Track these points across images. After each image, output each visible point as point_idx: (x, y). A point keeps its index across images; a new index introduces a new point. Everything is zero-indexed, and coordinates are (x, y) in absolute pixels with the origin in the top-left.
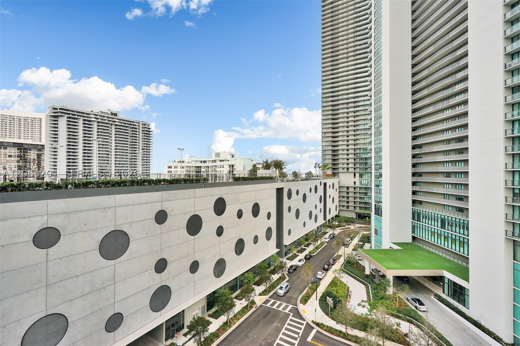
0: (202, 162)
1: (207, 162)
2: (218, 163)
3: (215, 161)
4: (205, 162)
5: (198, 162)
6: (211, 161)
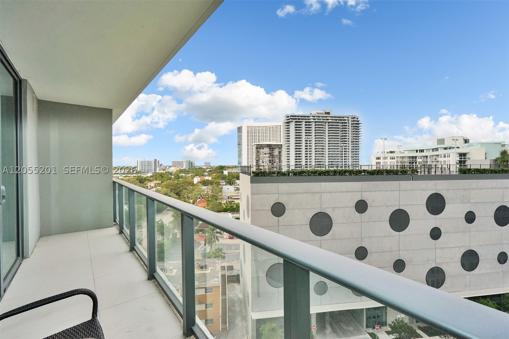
0: (418, 151)
1: (425, 151)
2: (441, 152)
3: (437, 149)
4: (422, 151)
5: (413, 151)
6: (431, 150)
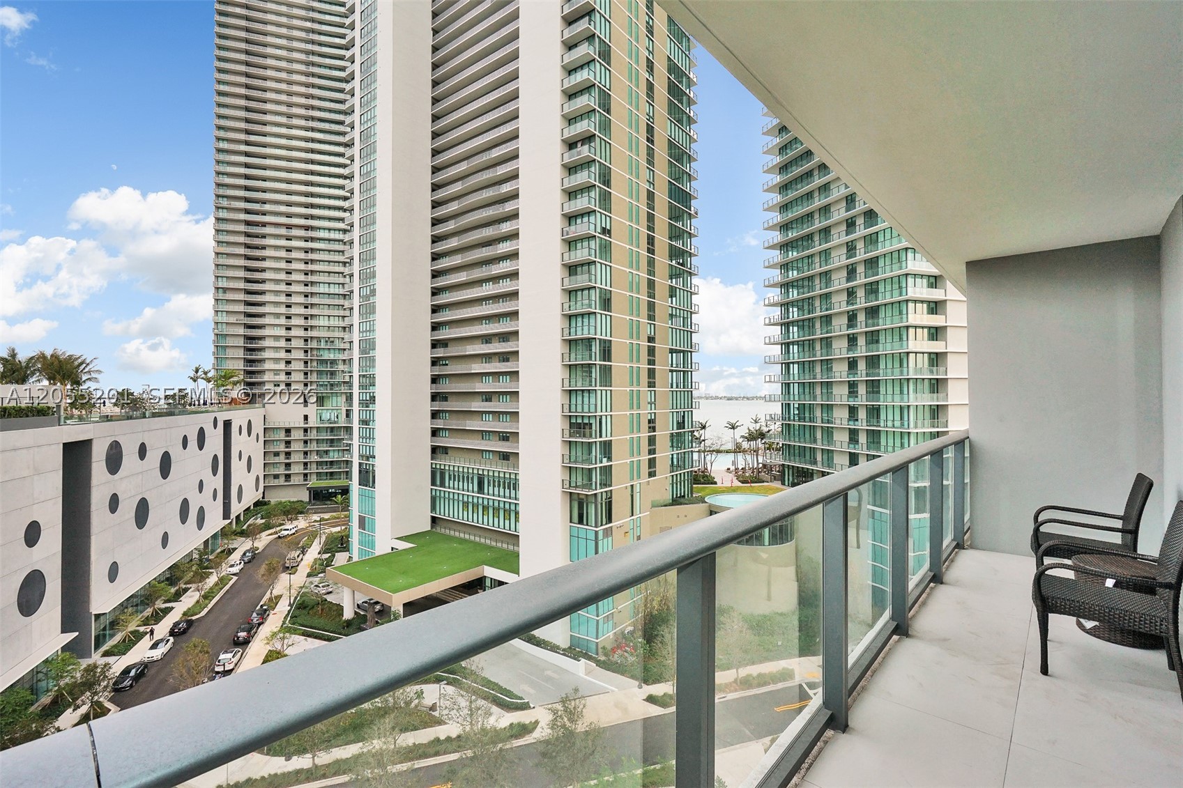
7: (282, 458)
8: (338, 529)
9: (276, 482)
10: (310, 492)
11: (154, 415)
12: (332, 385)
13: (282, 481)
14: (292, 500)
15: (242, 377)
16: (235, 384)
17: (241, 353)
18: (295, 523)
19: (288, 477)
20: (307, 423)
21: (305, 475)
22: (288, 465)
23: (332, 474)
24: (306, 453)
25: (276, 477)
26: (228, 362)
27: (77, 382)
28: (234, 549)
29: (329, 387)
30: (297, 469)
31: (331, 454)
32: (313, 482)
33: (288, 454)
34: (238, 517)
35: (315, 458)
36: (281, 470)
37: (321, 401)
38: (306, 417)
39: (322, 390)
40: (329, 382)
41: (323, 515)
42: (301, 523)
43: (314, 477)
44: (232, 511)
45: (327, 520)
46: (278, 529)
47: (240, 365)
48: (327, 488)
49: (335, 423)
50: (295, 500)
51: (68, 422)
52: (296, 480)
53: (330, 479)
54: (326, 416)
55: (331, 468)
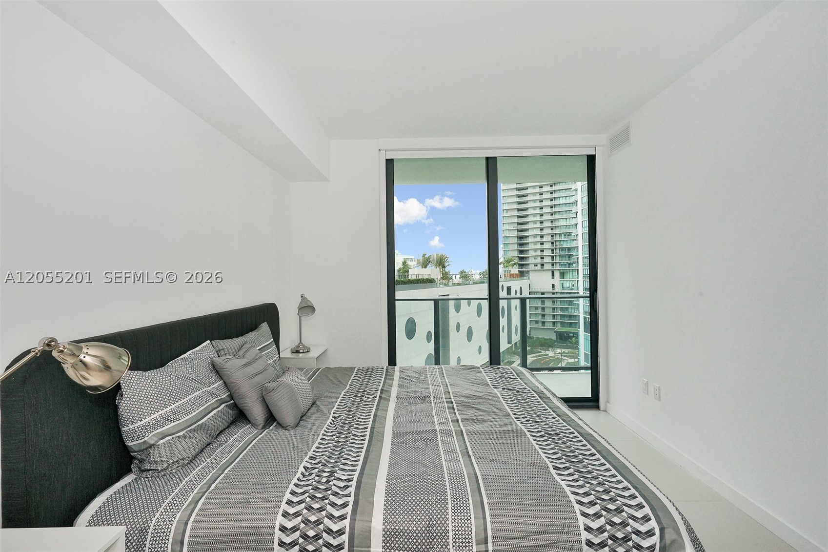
7: (540, 311)
8: (573, 360)
9: (537, 326)
10: (557, 334)
11: (474, 283)
12: (569, 264)
13: (540, 325)
14: (545, 338)
15: (516, 261)
16: (513, 265)
17: (516, 247)
18: (547, 352)
19: (543, 323)
20: (554, 290)
21: (554, 323)
22: (543, 316)
23: (571, 324)
24: (554, 309)
25: (537, 322)
26: (510, 252)
27: (444, 267)
28: (514, 362)
29: (567, 266)
30: (549, 319)
31: (570, 310)
32: (558, 328)
33: (543, 309)
34: (516, 344)
35: (559, 312)
36: (540, 319)
37: (562, 275)
38: (553, 286)
39: (563, 268)
40: (567, 262)
41: (563, 350)
42: (550, 353)
43: (559, 325)
44: (513, 340)
45: (567, 353)
46: (537, 354)
47: (516, 254)
48: (568, 333)
49: (572, 289)
50: (548, 338)
51: (441, 286)
52: (549, 326)
53: (570, 327)
54: (566, 285)
55: (569, 320)
